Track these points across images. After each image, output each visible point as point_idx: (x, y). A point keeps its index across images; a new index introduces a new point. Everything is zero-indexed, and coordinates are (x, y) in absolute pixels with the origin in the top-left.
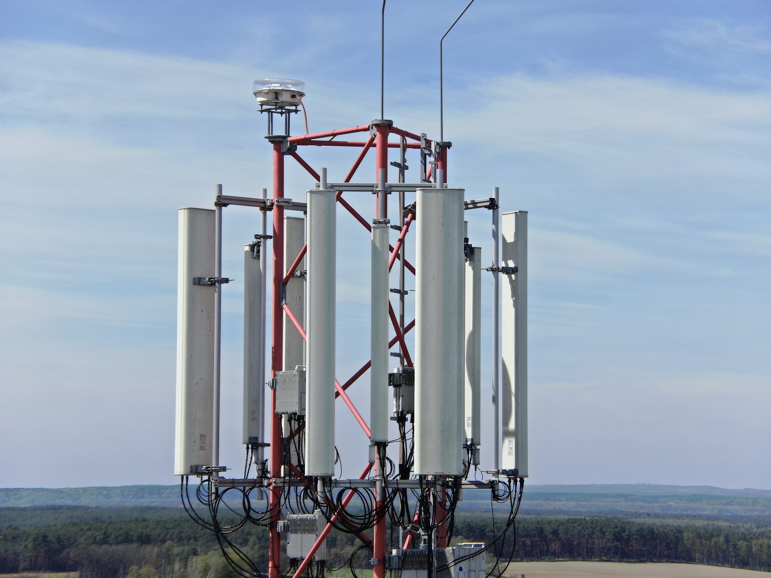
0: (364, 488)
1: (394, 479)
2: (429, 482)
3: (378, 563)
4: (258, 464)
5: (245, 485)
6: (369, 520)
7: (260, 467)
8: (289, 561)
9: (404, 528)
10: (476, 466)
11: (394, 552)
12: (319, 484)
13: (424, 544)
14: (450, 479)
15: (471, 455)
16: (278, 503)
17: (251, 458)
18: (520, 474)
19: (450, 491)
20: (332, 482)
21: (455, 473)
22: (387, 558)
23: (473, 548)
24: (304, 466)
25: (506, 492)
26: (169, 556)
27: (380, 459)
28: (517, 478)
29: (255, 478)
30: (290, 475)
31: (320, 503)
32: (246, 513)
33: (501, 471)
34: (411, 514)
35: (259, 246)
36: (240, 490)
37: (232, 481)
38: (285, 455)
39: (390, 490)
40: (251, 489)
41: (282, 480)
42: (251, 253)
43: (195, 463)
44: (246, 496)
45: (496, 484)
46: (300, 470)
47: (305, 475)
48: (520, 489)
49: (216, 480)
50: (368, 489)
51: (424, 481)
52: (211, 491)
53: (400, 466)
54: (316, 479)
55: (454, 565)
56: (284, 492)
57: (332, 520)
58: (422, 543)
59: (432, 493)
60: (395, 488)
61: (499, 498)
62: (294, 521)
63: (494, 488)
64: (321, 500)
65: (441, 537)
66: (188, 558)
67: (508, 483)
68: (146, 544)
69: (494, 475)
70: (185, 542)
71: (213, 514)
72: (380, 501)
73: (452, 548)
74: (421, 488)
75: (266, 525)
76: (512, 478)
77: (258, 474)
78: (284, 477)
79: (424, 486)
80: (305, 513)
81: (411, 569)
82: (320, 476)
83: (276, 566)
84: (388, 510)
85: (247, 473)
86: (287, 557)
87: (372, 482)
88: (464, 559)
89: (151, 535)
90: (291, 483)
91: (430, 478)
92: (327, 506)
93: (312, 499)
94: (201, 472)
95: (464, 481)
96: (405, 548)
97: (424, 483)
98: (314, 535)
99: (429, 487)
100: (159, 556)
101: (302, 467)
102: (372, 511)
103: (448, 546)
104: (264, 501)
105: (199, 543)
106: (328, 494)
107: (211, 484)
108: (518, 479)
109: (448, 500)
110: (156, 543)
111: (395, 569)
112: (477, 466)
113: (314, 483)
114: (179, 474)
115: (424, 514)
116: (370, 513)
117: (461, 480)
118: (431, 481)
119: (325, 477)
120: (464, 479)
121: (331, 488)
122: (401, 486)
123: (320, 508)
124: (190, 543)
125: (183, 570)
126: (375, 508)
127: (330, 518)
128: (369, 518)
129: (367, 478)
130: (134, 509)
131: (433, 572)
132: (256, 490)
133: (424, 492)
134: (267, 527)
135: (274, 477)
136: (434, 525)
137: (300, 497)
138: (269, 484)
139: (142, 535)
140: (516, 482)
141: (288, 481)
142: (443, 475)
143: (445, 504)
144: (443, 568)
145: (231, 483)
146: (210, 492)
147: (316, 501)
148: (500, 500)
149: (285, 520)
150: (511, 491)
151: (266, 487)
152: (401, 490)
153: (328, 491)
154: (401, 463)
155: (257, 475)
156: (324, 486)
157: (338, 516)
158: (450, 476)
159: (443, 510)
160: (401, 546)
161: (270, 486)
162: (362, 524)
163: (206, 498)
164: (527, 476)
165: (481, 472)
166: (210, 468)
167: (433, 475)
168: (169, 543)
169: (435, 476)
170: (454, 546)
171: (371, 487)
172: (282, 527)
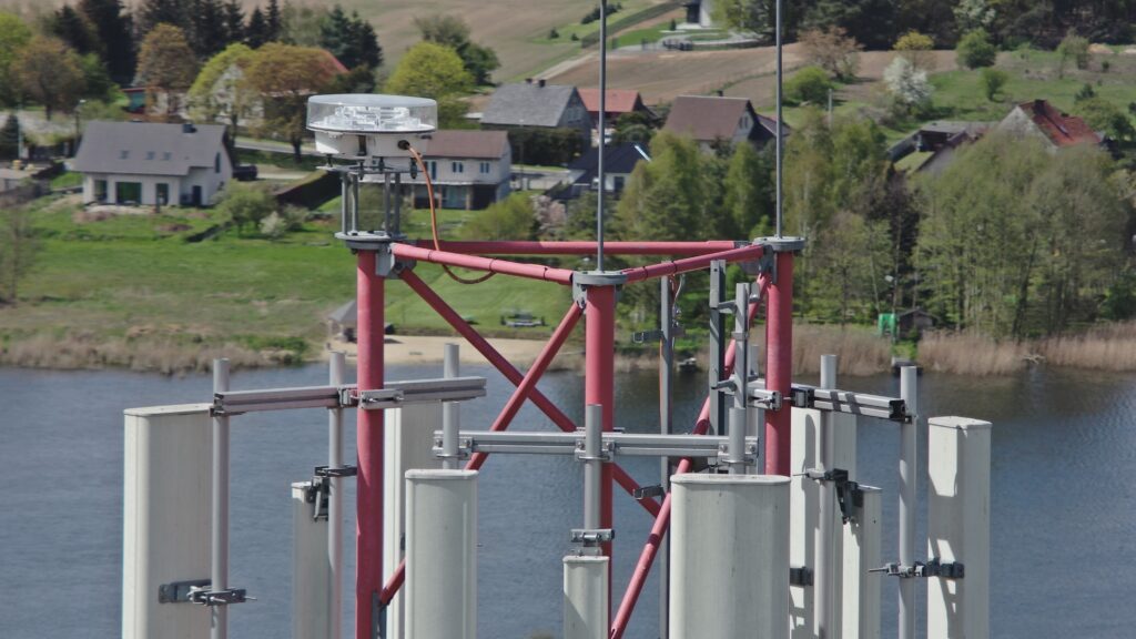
35: (326, 491)
42: (309, 506)
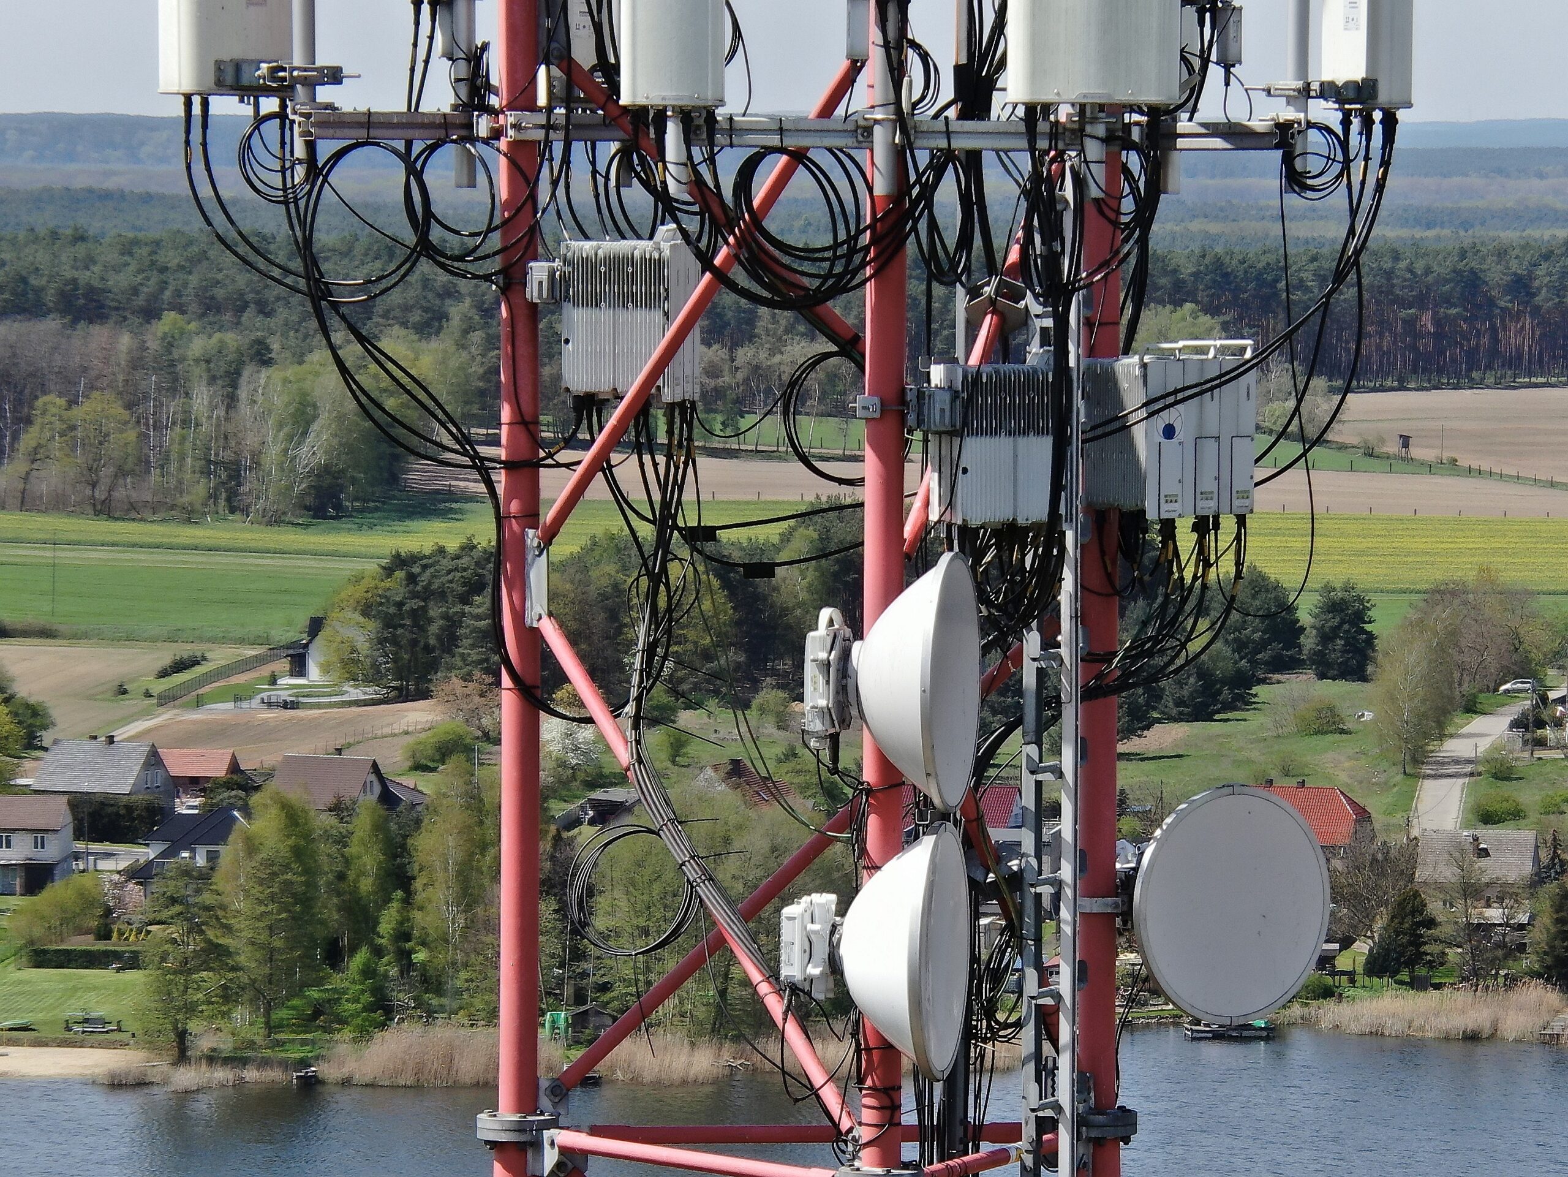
0: (830, 150)
1: (936, 116)
2: (1060, 130)
3: (879, 410)
4: (454, 61)
5: (409, 134)
6: (849, 261)
7: (463, 69)
8: (570, 403)
9: (974, 292)
10: (1228, 68)
11: (937, 374)
12: (673, 133)
13: (1042, 346)
14: (1136, 117)
15: (1213, 29)
16: (530, 202)
17: (431, 38)
18: (1384, 96)
19: (1133, 161)
20: (717, 126)
21: (1151, 96)
22: (909, 396)
23: (1215, 357)
24: (616, 68)
25: (1334, 160)
26: (172, 364)
27: (886, 45)
28: (1374, 109)
29: (447, 109)
30: (569, 101)
31: (677, 201)
32: (416, 232)
33: (1315, 86)
34: (998, 242)
36: (395, 152)
37: (365, 119)
38: (549, 30)
39: (923, 158)
40: (432, 149)
41: (541, 119)
43: (231, 51)
44: (415, 172)
45: (1299, 132)
46: (603, 83)
47: (621, 102)
48: (1384, 148)
49: (308, 116)
50: (844, 152)
51: (1042, 127)
52: (292, 154)
53: (958, 69)
54: (661, 117)
55: (1146, 418)
56: (551, 159)
57: (717, 261)
58: (1037, 340)
59: (1072, 168)
60: (939, 150)
61: (1309, 182)
62: (584, 263)
63: (1292, 146)
64: (680, 191)
65: (1104, 320)
66: (238, 373)
67: (1339, 130)
68: (91, 322)
69: (1289, 100)
70: (228, 317)
71: (299, 233)
72: (888, 198)
73: (1142, 359)
74: (1032, 149)
75: (487, 278)
76: (1356, 110)
77: (457, 95)
78: (550, 109)
79: (1042, 144)
80: (624, 238)
81: (993, 432)
82: (673, 107)
83: (528, 418)
84: (914, 229)
85: (415, 94)
86: (563, 387)
87: (858, 127)
88: (1180, 396)
89: (104, 291)
90: (571, 131)
91: (1064, 114)
92: (701, 213)
93: (647, 185)
94: (254, 84)
95: (1183, 125)
96: (974, 359)
97: (1043, 133)
98: (657, 315)
99: (1061, 146)
100: (136, 363)
101: (611, 72)
102: (860, 232)
103: (1126, 352)
104: (481, 194)
105: (274, 322)
106: (704, 169)
107: (292, 129)
108: (1377, 115)
109: (1127, 190)
110: (125, 318)
111: (940, 434)
112: (1232, 69)
113: (652, 131)
114: (175, 89)
115: (1043, 243)
116: (852, 239)
117: (1175, 120)
118: (1068, 126)
119: (690, 112)
120: (1185, 116)
121: (712, 150)
122: (960, 144)
123: (676, 221)
124: (243, 319)
125: (223, 413)
126: (868, 222)
127: (713, 256)
128: (849, 256)
129: (840, 111)
130: (40, 199)
131: (1070, 444)
132: (448, 154)
133: (1042, 165)
134: (492, 282)
135: (511, 106)
136: (1075, 281)
137: (607, 178)
138: (497, 134)
139: (76, 289)
140: (1367, 124)
141: (562, 121)
142: (1111, 105)
143: (1116, 208)
144: (1108, 428)
145: (360, 125)
146: (288, 156)
147: (661, 196)
148: (1312, 189)
149: (554, 261)
150: (1352, 158)
151: (486, 141)
152: (963, 158)
153: (705, 161)
154: (963, 60)
155: (451, 99)
156: (688, 143)
157: (740, 248)
158: (1135, 108)
159: (1111, 228)
160: (960, 353)
161: (499, 139)
162: (825, 278)
163: (276, 180)
164: (1409, 105)
165: (1246, 90)
166: (284, 69)
167: (1073, 105)
168: (170, 319)
169: (1083, 107)
170: (1148, 351)
171: (856, 144)
172: (545, 285)
